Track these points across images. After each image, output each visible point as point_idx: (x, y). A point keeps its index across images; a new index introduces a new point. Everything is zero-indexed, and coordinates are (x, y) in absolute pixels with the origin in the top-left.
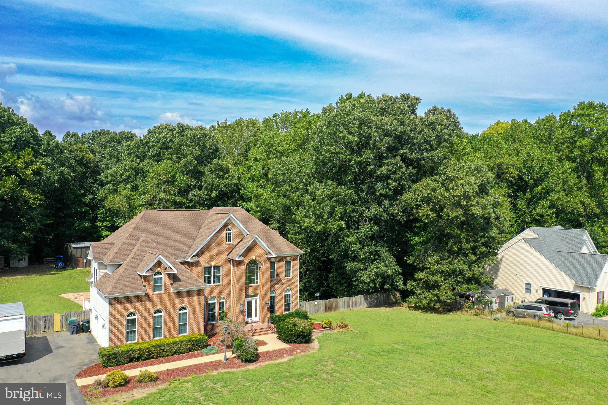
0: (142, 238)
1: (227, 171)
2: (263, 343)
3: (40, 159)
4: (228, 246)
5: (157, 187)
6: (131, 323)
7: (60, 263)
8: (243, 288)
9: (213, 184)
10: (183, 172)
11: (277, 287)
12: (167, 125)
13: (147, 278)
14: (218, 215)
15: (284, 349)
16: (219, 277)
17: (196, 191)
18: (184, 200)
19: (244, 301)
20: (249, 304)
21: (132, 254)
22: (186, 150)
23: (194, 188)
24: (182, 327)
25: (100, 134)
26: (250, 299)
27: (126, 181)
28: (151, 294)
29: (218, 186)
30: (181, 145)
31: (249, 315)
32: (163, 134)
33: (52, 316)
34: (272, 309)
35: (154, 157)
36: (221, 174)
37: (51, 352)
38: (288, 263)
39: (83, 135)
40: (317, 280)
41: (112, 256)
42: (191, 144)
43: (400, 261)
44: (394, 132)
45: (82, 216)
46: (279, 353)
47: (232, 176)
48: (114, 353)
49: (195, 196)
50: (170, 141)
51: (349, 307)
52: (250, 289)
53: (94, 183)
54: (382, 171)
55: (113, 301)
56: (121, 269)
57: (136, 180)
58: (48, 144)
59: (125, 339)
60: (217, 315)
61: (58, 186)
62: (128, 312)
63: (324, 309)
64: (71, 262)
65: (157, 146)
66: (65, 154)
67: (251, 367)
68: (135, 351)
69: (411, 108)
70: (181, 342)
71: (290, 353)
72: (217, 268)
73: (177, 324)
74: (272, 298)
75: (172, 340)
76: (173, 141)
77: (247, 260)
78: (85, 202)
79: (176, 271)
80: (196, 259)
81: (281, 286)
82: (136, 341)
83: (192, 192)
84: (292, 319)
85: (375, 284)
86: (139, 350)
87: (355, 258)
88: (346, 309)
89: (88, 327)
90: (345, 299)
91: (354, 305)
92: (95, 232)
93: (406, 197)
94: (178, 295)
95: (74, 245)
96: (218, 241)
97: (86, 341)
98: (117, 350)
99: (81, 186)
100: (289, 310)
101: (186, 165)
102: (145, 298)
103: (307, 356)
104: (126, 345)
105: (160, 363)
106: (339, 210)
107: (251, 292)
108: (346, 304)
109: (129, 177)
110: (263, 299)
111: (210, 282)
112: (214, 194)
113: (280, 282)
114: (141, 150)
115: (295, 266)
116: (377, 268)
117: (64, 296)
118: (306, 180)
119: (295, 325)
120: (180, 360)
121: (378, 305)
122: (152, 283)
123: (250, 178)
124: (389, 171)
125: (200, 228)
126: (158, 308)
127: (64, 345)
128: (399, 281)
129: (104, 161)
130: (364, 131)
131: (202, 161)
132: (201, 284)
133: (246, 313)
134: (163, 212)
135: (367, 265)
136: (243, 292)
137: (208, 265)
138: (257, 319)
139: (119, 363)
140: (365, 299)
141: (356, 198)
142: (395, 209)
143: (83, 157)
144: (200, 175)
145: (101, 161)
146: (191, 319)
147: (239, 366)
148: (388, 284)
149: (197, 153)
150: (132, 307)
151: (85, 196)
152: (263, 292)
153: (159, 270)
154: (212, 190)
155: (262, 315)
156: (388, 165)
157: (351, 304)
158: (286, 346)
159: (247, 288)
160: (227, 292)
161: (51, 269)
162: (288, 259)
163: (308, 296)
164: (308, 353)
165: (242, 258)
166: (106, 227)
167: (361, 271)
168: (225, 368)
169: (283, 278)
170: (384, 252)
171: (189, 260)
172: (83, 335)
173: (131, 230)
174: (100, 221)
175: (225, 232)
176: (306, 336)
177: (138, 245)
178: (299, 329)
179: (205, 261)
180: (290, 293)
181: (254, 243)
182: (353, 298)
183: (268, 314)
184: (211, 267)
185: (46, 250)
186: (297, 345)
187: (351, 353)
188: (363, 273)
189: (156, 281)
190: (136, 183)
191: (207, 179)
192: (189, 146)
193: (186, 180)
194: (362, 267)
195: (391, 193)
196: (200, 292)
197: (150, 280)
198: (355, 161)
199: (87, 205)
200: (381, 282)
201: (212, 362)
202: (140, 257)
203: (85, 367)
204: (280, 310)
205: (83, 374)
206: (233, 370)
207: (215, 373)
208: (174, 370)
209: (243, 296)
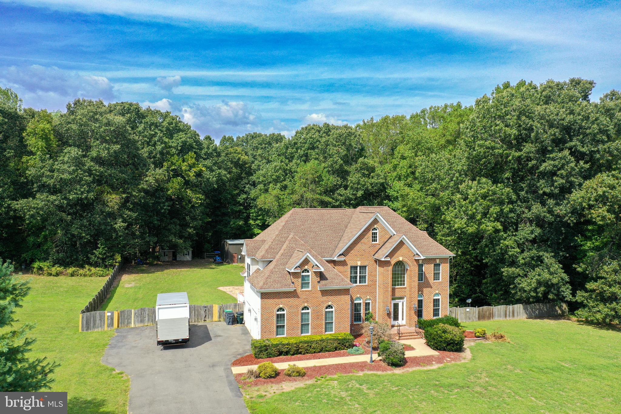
0: (291, 236)
1: (372, 170)
2: (411, 348)
3: (201, 162)
4: (374, 246)
5: (305, 187)
6: (280, 317)
7: (218, 258)
8: (390, 289)
9: (358, 183)
10: (329, 171)
11: (426, 290)
12: (314, 125)
13: (295, 275)
14: (365, 214)
15: (433, 356)
16: (365, 277)
17: (342, 191)
18: (330, 200)
19: (391, 303)
20: (396, 306)
21: (282, 251)
22: (332, 150)
23: (340, 187)
24: (328, 325)
25: (253, 137)
26: (396, 301)
27: (276, 181)
28: (299, 290)
29: (364, 186)
30: (327, 145)
31: (396, 318)
32: (310, 135)
33: (212, 307)
34: (419, 314)
35: (302, 157)
36: (367, 173)
37: (211, 339)
38: (437, 266)
39: (238, 138)
40: (469, 285)
41: (263, 253)
42: (337, 144)
43: (567, 268)
44: (561, 122)
45: (237, 215)
46: (427, 360)
47: (378, 175)
48: (265, 346)
49: (341, 195)
50: (317, 142)
51: (506, 316)
52: (396, 290)
53: (247, 184)
54: (546, 166)
55: (264, 296)
56: (272, 265)
57: (285, 180)
58: (208, 148)
59: (275, 333)
60: (363, 315)
61: (216, 186)
62: (277, 307)
63: (477, 316)
64: (227, 258)
65: (304, 147)
66: (223, 157)
67: (398, 371)
68: (284, 345)
69: (583, 94)
70: (327, 340)
71: (439, 360)
72: (363, 268)
73: (324, 322)
74: (420, 302)
75: (318, 338)
76: (319, 141)
77: (394, 261)
78: (239, 201)
79: (322, 270)
80: (342, 258)
81: (429, 289)
82: (285, 336)
83: (338, 192)
84: (441, 325)
85: (537, 293)
86: (287, 344)
87: (513, 263)
88: (502, 319)
89: (242, 319)
90: (502, 308)
91: (511, 314)
92: (248, 230)
93: (576, 196)
94: (325, 293)
95: (230, 242)
96: (364, 240)
97: (240, 332)
98: (267, 343)
99: (237, 187)
100: (438, 315)
101: (332, 165)
102: (293, 294)
103: (458, 365)
104: (276, 339)
105: (308, 359)
106: (494, 210)
107: (397, 294)
108: (502, 313)
109: (278, 177)
110: (410, 302)
111: (356, 282)
112: (360, 193)
113: (429, 286)
114: (290, 151)
115: (445, 270)
116: (539, 275)
117: (221, 288)
118: (457, 178)
119: (445, 332)
120: (326, 357)
121: (541, 316)
122: (300, 280)
123: (396, 177)
124: (554, 166)
125: (346, 227)
126: (306, 305)
127: (222, 334)
128: (566, 291)
129: (256, 162)
130: (524, 123)
131: (348, 160)
132: (346, 283)
133: (392, 315)
134: (310, 211)
135: (527, 272)
136: (390, 293)
137: (354, 265)
138: (404, 322)
139: (269, 356)
140: (524, 309)
141: (514, 197)
142: (561, 210)
143: (239, 159)
144: (346, 174)
145: (253, 162)
146: (336, 318)
147: (384, 370)
148: (553, 293)
149: (343, 152)
150: (281, 303)
151: (240, 196)
152: (410, 295)
153: (306, 267)
154: (357, 190)
155: (410, 318)
156: (553, 159)
157: (508, 313)
158: (435, 353)
159: (393, 290)
160: (373, 293)
161: (210, 263)
162: (438, 261)
163: (458, 302)
164: (459, 363)
165: (388, 259)
166: (258, 225)
167: (520, 278)
168: (371, 370)
169: (431, 281)
170: (548, 257)
171: (335, 259)
172: (238, 326)
173: (280, 228)
174: (252, 220)
175: (371, 232)
176: (457, 344)
177: (287, 242)
178: (449, 336)
179: (351, 261)
180: (440, 297)
181: (401, 243)
182: (511, 307)
183: (416, 318)
184: (357, 267)
185: (207, 246)
186: (447, 353)
187: (509, 366)
188: (522, 280)
189: (303, 278)
190: (285, 183)
191: (353, 178)
192: (335, 146)
193: (332, 180)
194: (521, 273)
195: (557, 191)
196: (346, 292)
197: (298, 278)
198: (513, 157)
199: (241, 205)
200: (544, 291)
201: (358, 363)
202: (289, 255)
203: (239, 357)
204: (428, 315)
205: (237, 363)
206: (379, 373)
207: (361, 374)
208: (320, 367)
209: (390, 298)
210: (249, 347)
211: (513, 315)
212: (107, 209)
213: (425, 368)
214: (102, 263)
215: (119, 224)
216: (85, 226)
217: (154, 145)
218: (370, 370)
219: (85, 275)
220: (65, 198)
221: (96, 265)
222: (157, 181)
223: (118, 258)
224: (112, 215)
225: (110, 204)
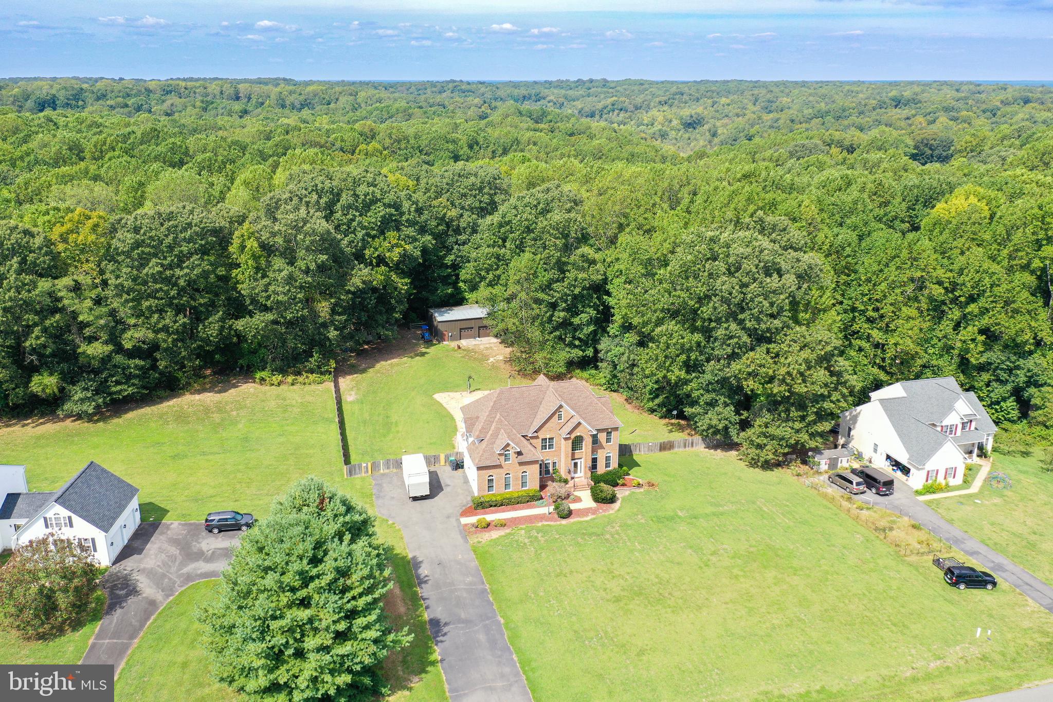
0: (498, 416)
1: (593, 262)
2: (578, 500)
4: (559, 424)
6: (490, 481)
7: (426, 335)
8: (570, 455)
11: (599, 451)
13: (500, 454)
15: (591, 508)
16: (553, 445)
19: (571, 463)
20: (576, 464)
21: (490, 432)
24: (524, 484)
26: (576, 461)
28: (503, 463)
31: (576, 472)
33: (439, 455)
34: (594, 466)
37: (443, 489)
38: (609, 433)
46: (587, 511)
48: (481, 500)
51: (685, 447)
52: (576, 454)
55: (479, 468)
56: (484, 443)
59: (487, 492)
60: (551, 471)
62: (488, 475)
66: (426, 216)
67: (564, 522)
68: (493, 500)
70: (522, 494)
71: (595, 511)
72: (552, 438)
73: (521, 482)
74: (594, 460)
75: (516, 493)
77: (573, 436)
79: (519, 450)
80: (535, 434)
81: (603, 450)
82: (494, 493)
86: (495, 499)
88: (681, 450)
89: (463, 465)
90: (681, 441)
91: (690, 446)
92: (458, 296)
94: (521, 464)
95: (438, 317)
96: (552, 419)
97: (462, 480)
98: (482, 498)
100: (609, 467)
103: (606, 516)
104: (488, 496)
105: (508, 511)
107: (576, 456)
108: (682, 445)
110: (586, 462)
111: (546, 449)
113: (602, 447)
115: (615, 436)
117: (437, 397)
119: (601, 492)
120: (521, 509)
121: (715, 447)
122: (503, 457)
124: (726, 336)
126: (508, 472)
127: (450, 483)
128: (733, 432)
132: (538, 453)
133: (572, 472)
135: (708, 410)
137: (544, 437)
138: (580, 476)
139: (483, 508)
140: (703, 440)
143: (445, 214)
144: (564, 267)
146: (529, 479)
147: (556, 521)
148: (721, 435)
149: (560, 244)
150: (491, 472)
151: (447, 256)
152: (587, 455)
153: (508, 449)
155: (585, 472)
157: (687, 445)
158: (594, 505)
159: (573, 454)
160: (559, 456)
161: (418, 340)
162: (610, 430)
164: (609, 512)
165: (570, 434)
169: (604, 444)
171: (531, 435)
172: (460, 472)
173: (490, 409)
175: (558, 413)
176: (612, 498)
177: (494, 424)
178: (604, 495)
179: (542, 435)
180: (611, 455)
181: (579, 424)
183: (590, 473)
184: (546, 439)
186: (602, 505)
189: (506, 455)
196: (536, 462)
197: (502, 455)
199: (449, 268)
201: (539, 514)
202: (496, 435)
203: (464, 508)
204: (601, 469)
205: (465, 513)
206: (552, 523)
207: (540, 524)
208: (515, 519)
209: (570, 458)
210: (469, 498)
211: (692, 445)
212: (321, 320)
213: (582, 519)
214: (318, 370)
215: (333, 334)
216: (299, 336)
217: (354, 232)
218: (546, 521)
219: (305, 384)
220: (282, 317)
221: (312, 371)
222: (364, 282)
223: (333, 364)
224: (325, 325)
225: (322, 314)
